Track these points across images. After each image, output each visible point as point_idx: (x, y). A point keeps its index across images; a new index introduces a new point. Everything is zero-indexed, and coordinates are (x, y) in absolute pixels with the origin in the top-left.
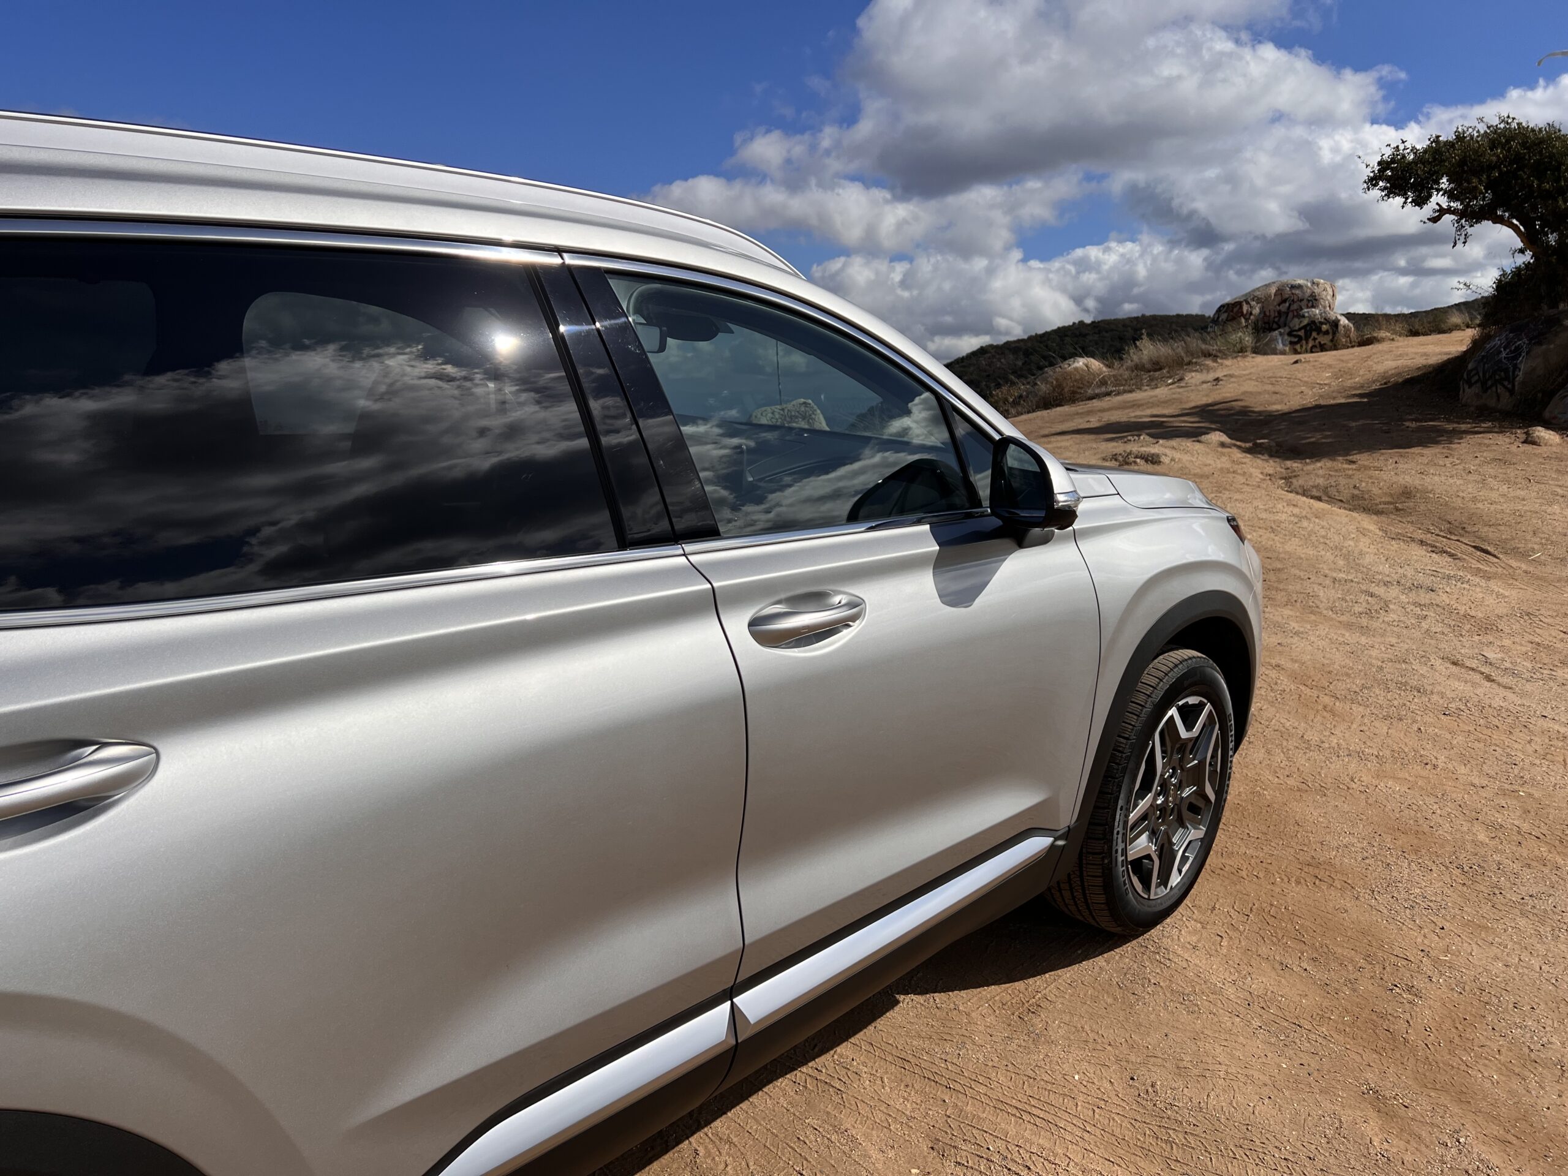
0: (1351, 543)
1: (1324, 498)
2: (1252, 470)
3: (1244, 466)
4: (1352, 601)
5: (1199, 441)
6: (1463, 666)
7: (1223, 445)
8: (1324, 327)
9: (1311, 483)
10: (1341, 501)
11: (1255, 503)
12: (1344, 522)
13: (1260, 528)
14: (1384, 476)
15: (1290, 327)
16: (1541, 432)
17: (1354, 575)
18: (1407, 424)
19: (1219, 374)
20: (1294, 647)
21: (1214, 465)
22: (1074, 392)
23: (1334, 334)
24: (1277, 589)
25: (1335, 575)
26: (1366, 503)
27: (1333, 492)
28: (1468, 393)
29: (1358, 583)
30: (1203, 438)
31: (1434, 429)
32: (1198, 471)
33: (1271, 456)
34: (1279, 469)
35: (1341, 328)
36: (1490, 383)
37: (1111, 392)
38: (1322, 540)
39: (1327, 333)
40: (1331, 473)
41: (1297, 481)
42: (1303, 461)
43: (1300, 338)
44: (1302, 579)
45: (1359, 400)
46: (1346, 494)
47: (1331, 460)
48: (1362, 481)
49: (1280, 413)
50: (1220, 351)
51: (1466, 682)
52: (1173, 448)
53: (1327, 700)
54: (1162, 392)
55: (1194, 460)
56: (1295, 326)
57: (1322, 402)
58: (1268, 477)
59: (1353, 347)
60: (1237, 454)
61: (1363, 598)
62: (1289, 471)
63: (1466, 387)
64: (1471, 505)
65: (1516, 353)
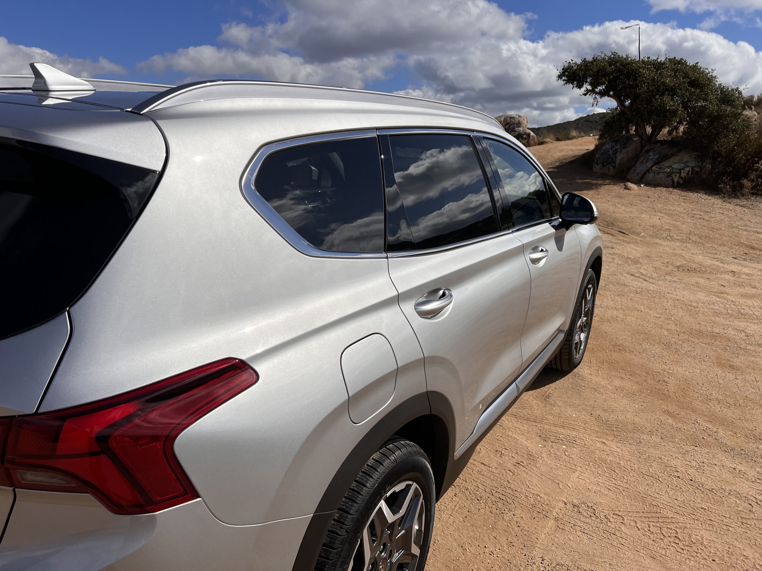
6: (634, 276)
16: (630, 185)
18: (577, 181)
23: (528, 139)
28: (597, 168)
31: (588, 183)
35: (531, 137)
36: (605, 164)
39: (525, 139)
51: (638, 282)
59: (536, 145)
63: (596, 165)
64: (614, 215)
65: (616, 151)
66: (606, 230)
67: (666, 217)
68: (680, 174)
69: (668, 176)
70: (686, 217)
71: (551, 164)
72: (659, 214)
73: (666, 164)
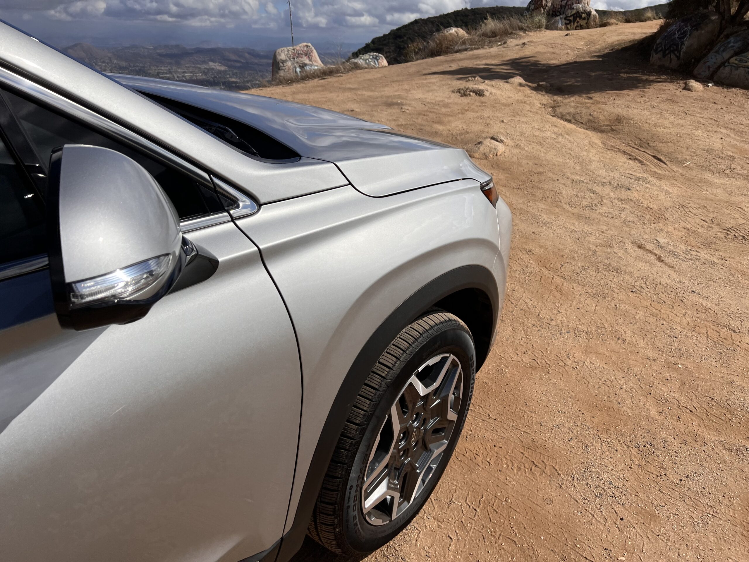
0: (585, 153)
1: (573, 121)
2: (535, 101)
3: (531, 98)
4: (582, 197)
5: (507, 82)
6: (645, 249)
7: (521, 85)
8: (584, 15)
9: (566, 111)
10: (582, 123)
11: (533, 124)
12: (582, 137)
13: (533, 142)
14: (607, 108)
15: (566, 14)
16: (693, 83)
17: (584, 178)
19: (525, 41)
20: (542, 234)
21: (514, 97)
22: (447, 48)
23: (588, 19)
24: (538, 188)
25: (573, 177)
26: (595, 125)
27: (578, 117)
28: (655, 57)
29: (587, 183)
30: (510, 80)
31: (636, 79)
32: (504, 101)
33: (547, 92)
34: (550, 101)
35: (592, 16)
36: (667, 52)
37: (468, 48)
38: (569, 151)
39: (584, 19)
40: (578, 105)
41: (559, 109)
42: (564, 97)
43: (570, 21)
44: (554, 180)
45: (597, 59)
46: (585, 119)
47: (579, 96)
48: (594, 111)
49: (555, 65)
50: (528, 27)
52: (493, 86)
53: (558, 280)
54: (494, 50)
55: (503, 94)
56: (568, 14)
57: (578, 60)
58: (544, 106)
59: (597, 27)
60: (528, 91)
61: (589, 194)
62: (555, 102)
63: (654, 54)
64: (654, 129)
65: (683, 35)
67: (733, 135)
69: (748, 73)
71: (599, 51)
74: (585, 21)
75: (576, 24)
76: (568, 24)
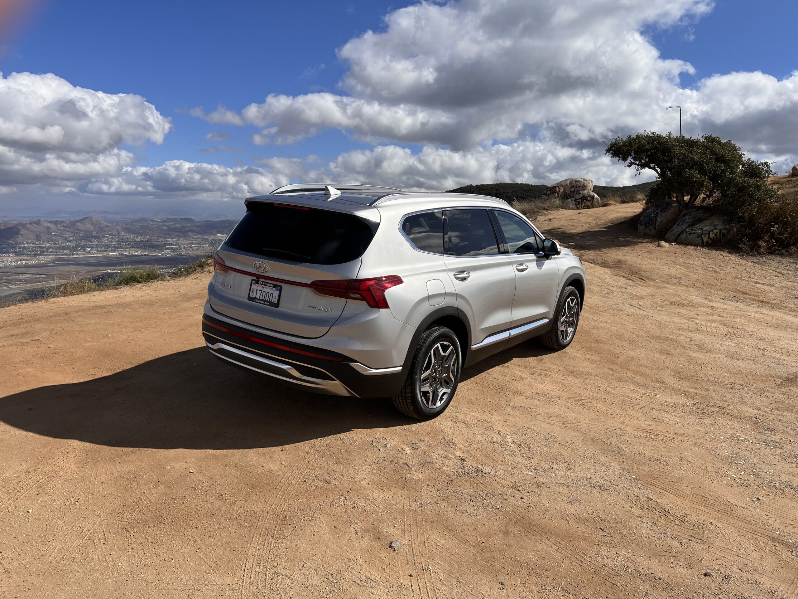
0: (602, 276)
1: (593, 263)
4: (603, 291)
6: (633, 306)
8: (589, 198)
9: (589, 258)
10: (599, 264)
12: (600, 270)
14: (612, 256)
15: (575, 198)
16: (663, 243)
17: (603, 284)
18: (620, 239)
19: (551, 217)
23: (592, 201)
26: (607, 264)
27: (596, 261)
28: (641, 228)
29: (605, 286)
33: (574, 249)
34: (577, 253)
35: (595, 199)
36: (648, 225)
39: (589, 201)
40: (595, 255)
41: (584, 257)
42: (585, 251)
45: (603, 230)
46: (600, 262)
47: (594, 250)
48: (605, 257)
49: (576, 233)
50: (549, 207)
51: (634, 309)
56: (577, 197)
57: (590, 230)
59: (600, 207)
62: (581, 254)
63: (640, 226)
64: (639, 265)
65: (657, 215)
66: (630, 277)
67: (683, 269)
68: (709, 234)
69: (698, 237)
70: (700, 269)
71: (604, 224)
72: (678, 266)
73: (698, 226)
74: (591, 202)
75: (583, 205)
76: (578, 204)
